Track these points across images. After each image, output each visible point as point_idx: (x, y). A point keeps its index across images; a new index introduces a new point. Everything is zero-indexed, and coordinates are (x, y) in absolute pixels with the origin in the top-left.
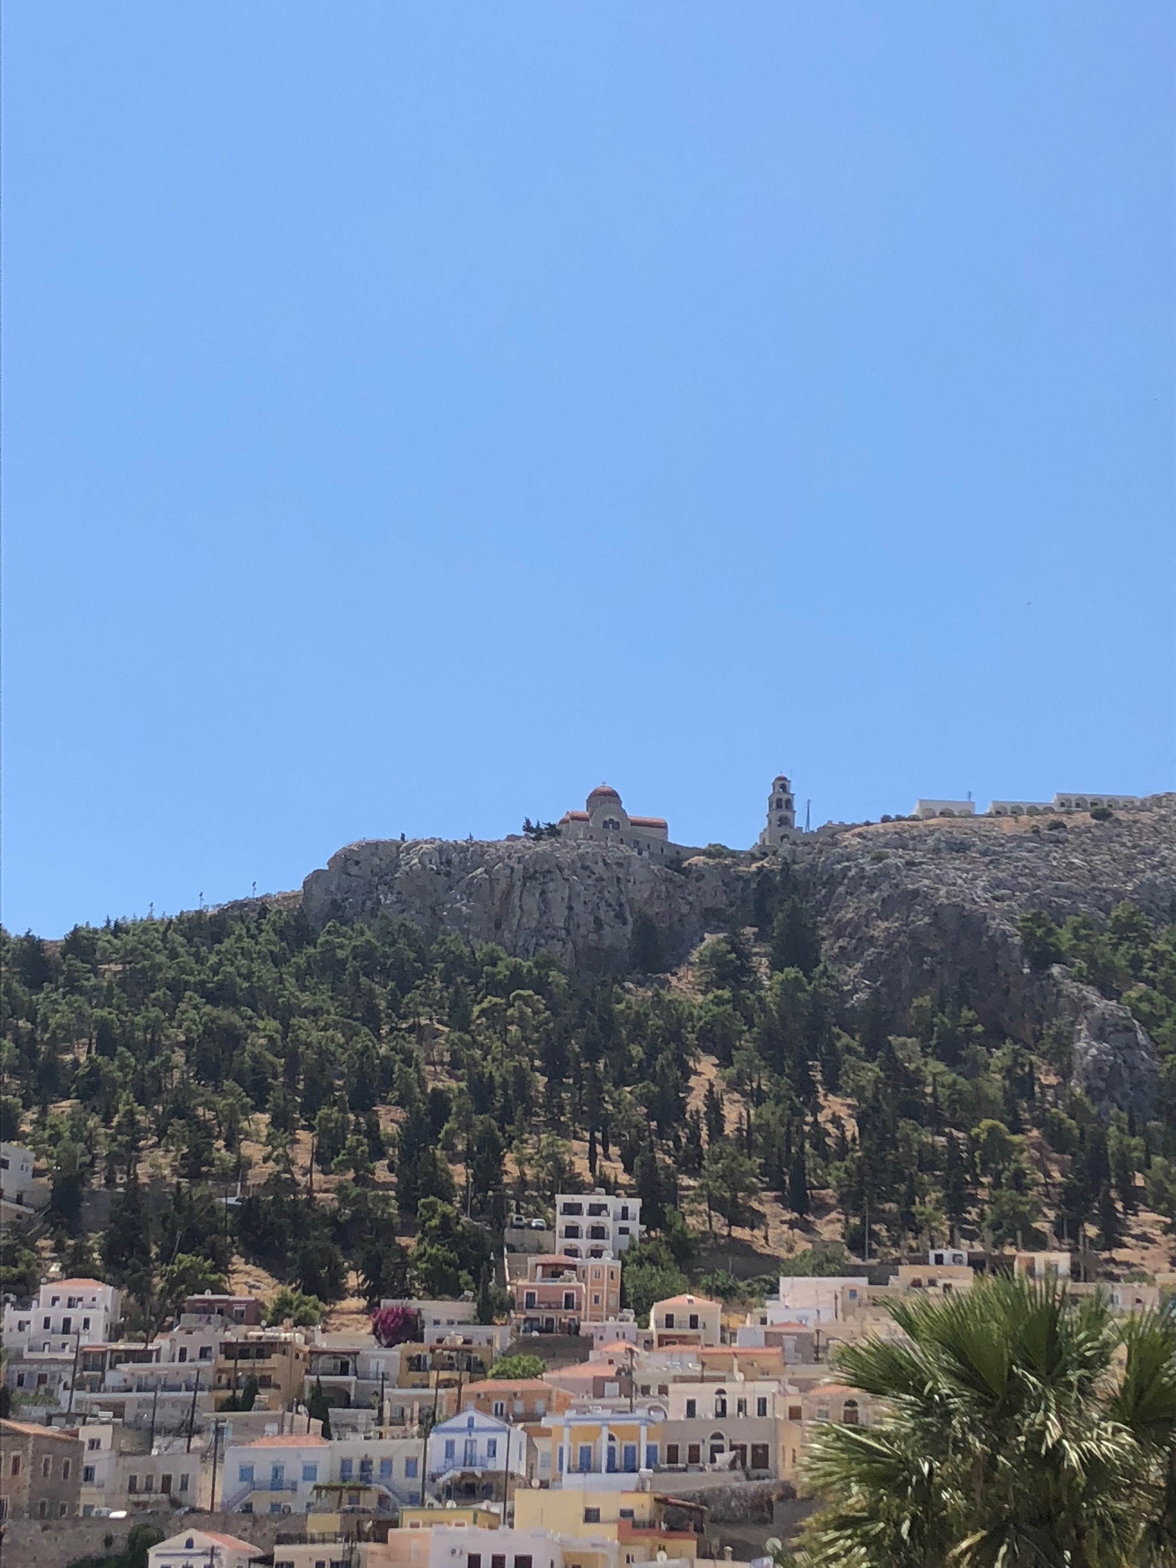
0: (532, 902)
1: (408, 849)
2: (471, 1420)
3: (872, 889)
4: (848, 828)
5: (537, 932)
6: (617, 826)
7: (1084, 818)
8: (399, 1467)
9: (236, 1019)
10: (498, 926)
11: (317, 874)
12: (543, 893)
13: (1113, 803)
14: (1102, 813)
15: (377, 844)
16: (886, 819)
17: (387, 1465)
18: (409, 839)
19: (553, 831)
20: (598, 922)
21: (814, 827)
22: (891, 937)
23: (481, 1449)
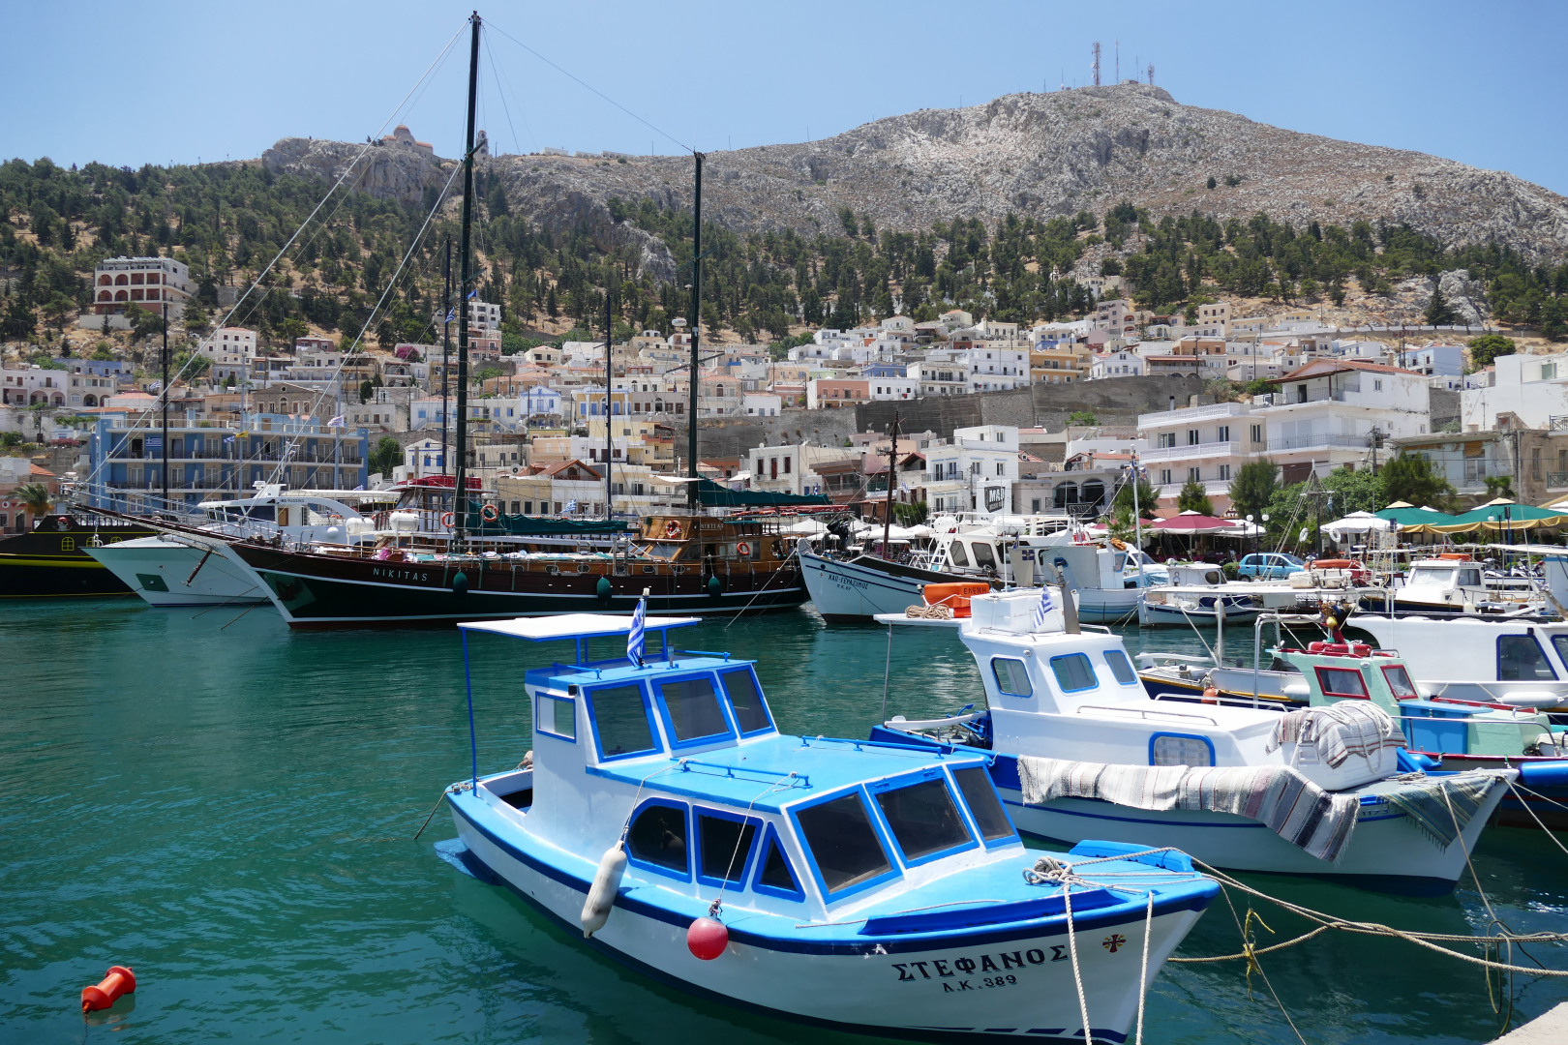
0: (380, 175)
1: (314, 143)
2: (540, 391)
3: (535, 183)
4: (516, 156)
5: (383, 189)
6: (410, 144)
7: (614, 162)
8: (504, 412)
9: (254, 215)
10: (364, 184)
11: (269, 151)
12: (385, 171)
13: (625, 156)
14: (623, 161)
15: (298, 140)
16: (532, 154)
17: (497, 411)
18: (314, 139)
19: (381, 143)
20: (409, 189)
21: (500, 154)
22: (547, 206)
23: (546, 405)
